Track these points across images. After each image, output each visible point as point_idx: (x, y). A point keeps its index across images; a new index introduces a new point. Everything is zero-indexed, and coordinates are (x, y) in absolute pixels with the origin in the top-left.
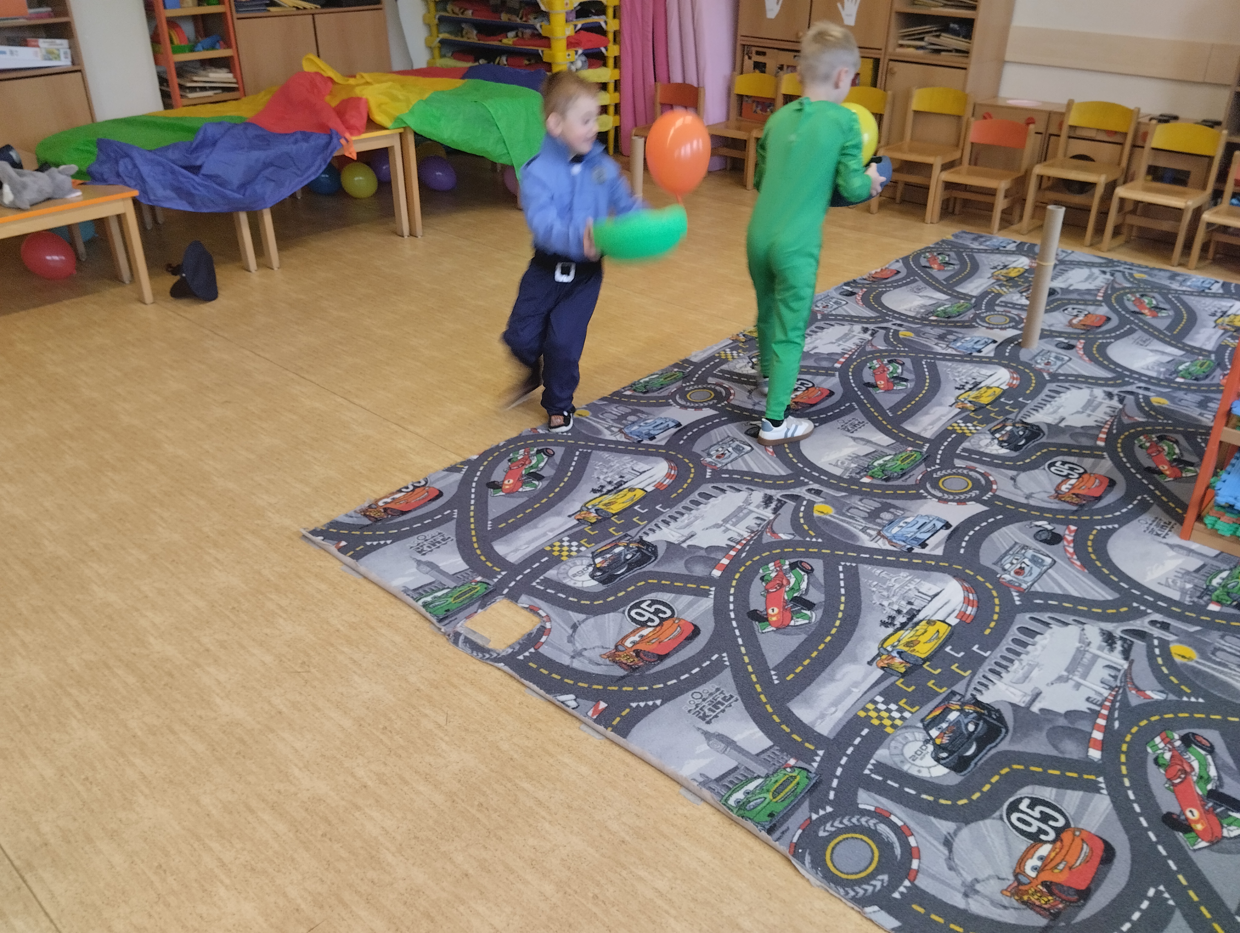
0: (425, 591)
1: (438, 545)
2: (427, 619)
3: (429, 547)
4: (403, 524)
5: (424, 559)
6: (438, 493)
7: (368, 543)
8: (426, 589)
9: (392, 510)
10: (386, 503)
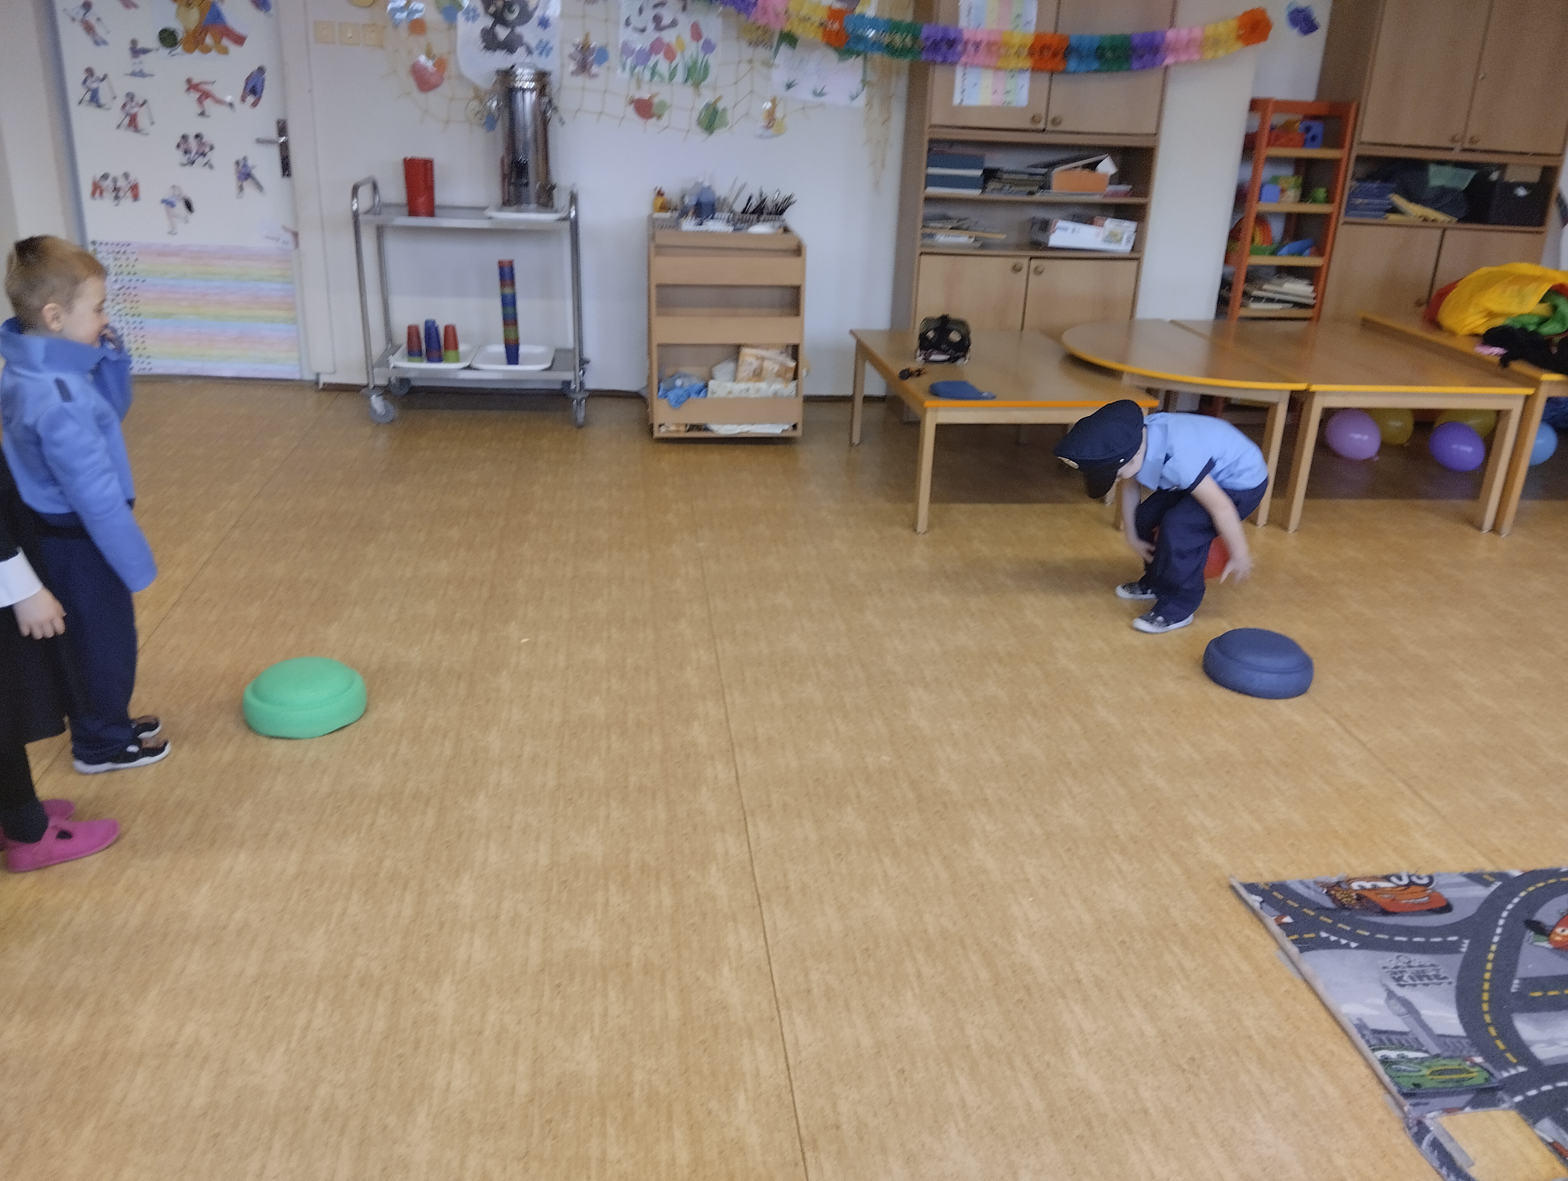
0: (1390, 1040)
1: (1426, 981)
2: (1381, 1082)
3: (1411, 978)
4: (1381, 928)
5: (1400, 992)
6: (1444, 904)
7: (1324, 935)
8: (1393, 1037)
9: (1369, 900)
10: (1363, 888)
